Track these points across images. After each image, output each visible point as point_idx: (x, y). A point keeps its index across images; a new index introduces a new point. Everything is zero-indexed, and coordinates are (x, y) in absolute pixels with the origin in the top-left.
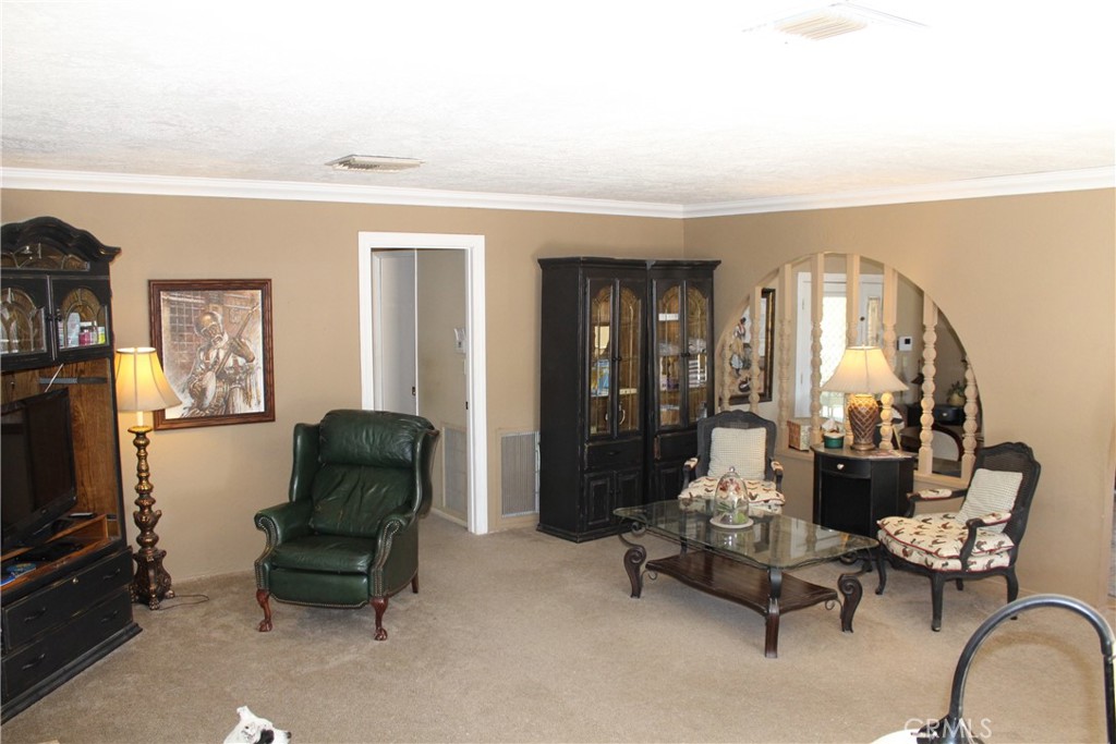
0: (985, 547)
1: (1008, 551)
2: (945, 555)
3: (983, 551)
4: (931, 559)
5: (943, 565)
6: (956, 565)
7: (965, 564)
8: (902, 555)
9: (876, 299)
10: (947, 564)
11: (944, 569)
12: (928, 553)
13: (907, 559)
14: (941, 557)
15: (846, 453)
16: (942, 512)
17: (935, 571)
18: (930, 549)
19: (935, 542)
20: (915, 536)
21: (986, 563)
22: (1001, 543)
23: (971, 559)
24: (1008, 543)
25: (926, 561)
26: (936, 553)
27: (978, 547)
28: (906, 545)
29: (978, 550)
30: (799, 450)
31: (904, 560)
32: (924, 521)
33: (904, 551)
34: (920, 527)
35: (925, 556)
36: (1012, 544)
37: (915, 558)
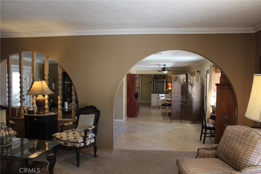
0: (89, 137)
1: (94, 138)
2: (80, 142)
3: (89, 139)
4: (75, 144)
5: (79, 145)
6: (83, 144)
7: (85, 144)
8: (64, 145)
9: (29, 74)
10: (80, 145)
11: (80, 146)
12: (74, 142)
13: (67, 146)
14: (79, 143)
15: (36, 115)
16: (71, 129)
17: (77, 148)
18: (74, 141)
19: (75, 139)
20: (68, 138)
21: (90, 142)
22: (92, 135)
23: (86, 142)
24: (94, 135)
25: (74, 145)
26: (77, 142)
27: (88, 138)
28: (65, 141)
29: (88, 139)
30: (16, 117)
31: (65, 146)
32: (67, 133)
33: (65, 143)
34: (67, 135)
35: (73, 144)
36: (95, 135)
37: (69, 145)
